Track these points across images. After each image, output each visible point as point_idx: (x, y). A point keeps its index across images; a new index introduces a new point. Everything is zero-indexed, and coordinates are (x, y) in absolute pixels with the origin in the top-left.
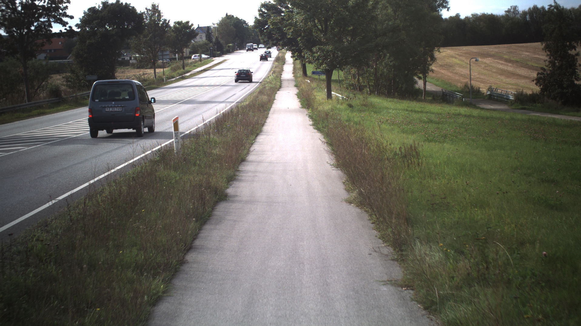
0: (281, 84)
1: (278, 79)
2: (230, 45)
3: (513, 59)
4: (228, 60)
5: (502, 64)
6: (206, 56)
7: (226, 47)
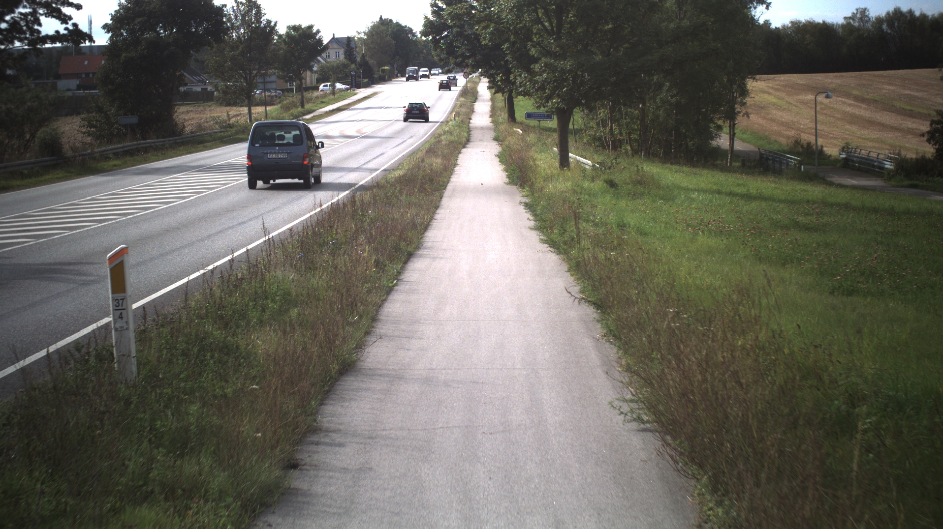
0: (469, 135)
1: (464, 126)
2: (386, 68)
3: (868, 97)
4: (381, 92)
5: (850, 105)
6: (344, 86)
7: (378, 71)
